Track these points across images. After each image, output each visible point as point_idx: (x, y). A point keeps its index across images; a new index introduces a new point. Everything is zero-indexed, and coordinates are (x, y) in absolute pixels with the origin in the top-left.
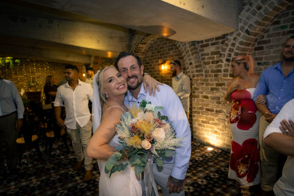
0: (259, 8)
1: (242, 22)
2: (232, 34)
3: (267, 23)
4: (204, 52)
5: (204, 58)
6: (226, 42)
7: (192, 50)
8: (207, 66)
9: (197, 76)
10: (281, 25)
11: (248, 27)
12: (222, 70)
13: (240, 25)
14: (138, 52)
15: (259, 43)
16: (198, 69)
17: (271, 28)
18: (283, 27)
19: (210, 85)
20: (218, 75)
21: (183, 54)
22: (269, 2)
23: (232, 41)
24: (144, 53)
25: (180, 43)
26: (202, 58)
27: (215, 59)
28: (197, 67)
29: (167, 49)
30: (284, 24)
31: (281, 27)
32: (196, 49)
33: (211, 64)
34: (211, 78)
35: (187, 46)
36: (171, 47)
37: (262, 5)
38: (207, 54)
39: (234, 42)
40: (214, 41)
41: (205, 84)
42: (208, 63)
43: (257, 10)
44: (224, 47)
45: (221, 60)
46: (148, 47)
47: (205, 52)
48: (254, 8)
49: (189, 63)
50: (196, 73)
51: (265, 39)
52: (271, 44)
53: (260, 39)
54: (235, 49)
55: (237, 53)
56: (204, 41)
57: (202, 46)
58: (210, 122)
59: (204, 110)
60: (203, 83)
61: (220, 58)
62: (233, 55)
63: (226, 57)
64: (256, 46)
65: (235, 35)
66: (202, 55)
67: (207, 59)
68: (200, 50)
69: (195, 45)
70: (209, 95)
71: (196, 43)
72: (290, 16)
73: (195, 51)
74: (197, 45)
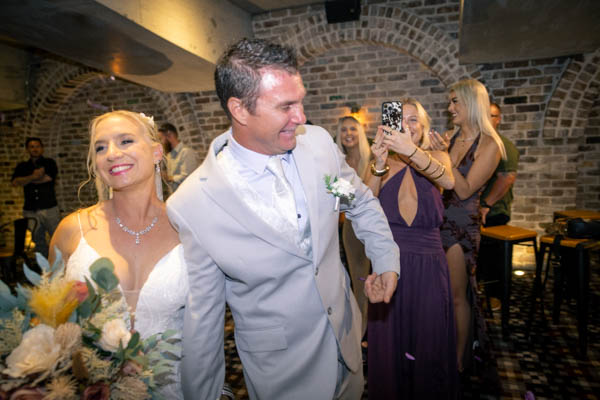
4: (201, 111)
5: (202, 122)
7: (182, 107)
14: (54, 102)
16: (196, 137)
21: (166, 113)
24: (67, 104)
25: (157, 93)
26: (200, 120)
27: (222, 123)
28: (193, 133)
29: (126, 100)
32: (188, 104)
33: (215, 131)
35: (174, 99)
36: (132, 98)
38: (208, 115)
42: (210, 128)
46: (77, 94)
47: (204, 111)
56: (201, 94)
57: (198, 102)
66: (200, 115)
67: (208, 121)
68: (195, 107)
69: (185, 99)
71: (187, 95)
72: (308, 74)
73: (187, 108)
74: (189, 99)
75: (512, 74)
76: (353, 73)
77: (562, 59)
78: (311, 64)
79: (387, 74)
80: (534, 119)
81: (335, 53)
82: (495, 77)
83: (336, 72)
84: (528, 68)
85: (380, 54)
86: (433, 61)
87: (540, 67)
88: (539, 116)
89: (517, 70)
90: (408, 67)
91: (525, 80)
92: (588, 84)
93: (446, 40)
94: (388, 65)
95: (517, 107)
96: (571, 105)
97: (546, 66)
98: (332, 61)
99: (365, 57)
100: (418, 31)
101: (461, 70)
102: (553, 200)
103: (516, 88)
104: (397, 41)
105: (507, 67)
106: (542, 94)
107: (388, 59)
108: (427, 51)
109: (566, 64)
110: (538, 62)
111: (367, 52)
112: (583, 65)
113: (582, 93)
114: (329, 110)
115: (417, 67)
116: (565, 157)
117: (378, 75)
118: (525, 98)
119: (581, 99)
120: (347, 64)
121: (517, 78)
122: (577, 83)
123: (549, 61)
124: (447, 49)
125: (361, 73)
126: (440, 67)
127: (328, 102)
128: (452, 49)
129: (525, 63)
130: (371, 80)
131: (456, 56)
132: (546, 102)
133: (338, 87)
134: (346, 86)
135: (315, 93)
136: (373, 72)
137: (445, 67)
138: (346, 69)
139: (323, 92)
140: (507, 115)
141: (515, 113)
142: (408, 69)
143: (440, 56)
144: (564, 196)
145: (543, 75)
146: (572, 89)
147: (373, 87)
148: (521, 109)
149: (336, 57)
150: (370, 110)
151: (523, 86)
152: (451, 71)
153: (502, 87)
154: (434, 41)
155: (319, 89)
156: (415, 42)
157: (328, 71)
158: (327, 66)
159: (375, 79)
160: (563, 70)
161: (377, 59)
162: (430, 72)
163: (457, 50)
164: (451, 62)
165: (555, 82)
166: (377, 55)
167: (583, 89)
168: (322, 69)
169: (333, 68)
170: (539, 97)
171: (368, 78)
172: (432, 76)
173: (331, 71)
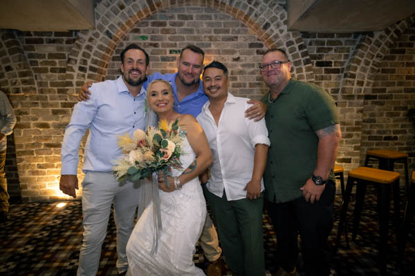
0: (122, 7)
1: (100, 19)
2: (85, 32)
3: (128, 28)
4: (32, 52)
5: (36, 63)
6: (77, 42)
8: (43, 76)
9: (25, 90)
10: (142, 34)
11: (109, 27)
12: (74, 83)
13: (98, 22)
15: (118, 51)
16: (27, 78)
17: (131, 36)
18: (144, 38)
19: (51, 105)
20: (67, 90)
22: (133, 3)
23: (87, 43)
26: (31, 62)
27: (58, 66)
28: (22, 75)
30: (145, 35)
31: (141, 37)
32: (17, 43)
33: (50, 73)
34: (52, 94)
37: (125, 4)
38: (41, 56)
39: (90, 44)
40: (53, 37)
41: (40, 105)
42: (45, 71)
43: (119, 9)
44: (74, 49)
45: (71, 67)
47: (36, 51)
48: (115, 4)
49: (3, 66)
50: (22, 86)
53: (119, 46)
54: (92, 54)
55: (96, 60)
56: (32, 33)
57: (28, 41)
58: (56, 164)
59: (42, 147)
60: (36, 103)
61: (69, 65)
62: (89, 63)
63: (78, 65)
64: (114, 55)
65: (90, 35)
66: (31, 56)
67: (41, 63)
68: (24, 47)
69: (13, 36)
70: (50, 122)
71: (15, 33)
72: (150, 27)
73: (15, 46)
74: (17, 37)
75: (323, 43)
76: (191, 31)
77: (357, 34)
78: (152, 18)
79: (222, 35)
80: (336, 79)
81: (176, 10)
82: (310, 44)
83: (177, 28)
84: (333, 39)
85: (216, 17)
86: (267, 26)
87: (343, 40)
88: (340, 77)
89: (326, 40)
90: (239, 30)
91: (331, 49)
92: (376, 55)
93: (277, 8)
94: (222, 27)
95: (325, 69)
96: (364, 70)
97: (346, 39)
98: (172, 17)
99: (202, 17)
101: (288, 36)
102: (346, 141)
103: (325, 54)
105: (319, 37)
106: (342, 60)
107: (223, 21)
108: (262, 16)
109: (360, 37)
110: (341, 35)
111: (204, 13)
112: (373, 40)
113: (372, 61)
114: (168, 63)
115: (246, 31)
116: (355, 108)
117: (213, 34)
118: (331, 62)
119: (371, 65)
120: (186, 22)
121: (326, 46)
122: (369, 53)
123: (348, 35)
124: (278, 16)
125: (198, 32)
126: (272, 31)
127: (168, 54)
128: (282, 17)
129: (332, 35)
130: (207, 39)
131: (286, 23)
132: (345, 66)
133: (178, 43)
134: (185, 42)
135: (156, 45)
136: (209, 32)
137: (276, 31)
138: (185, 27)
139: (163, 45)
140: (318, 75)
141: (323, 74)
142: (238, 32)
143: (272, 22)
144: (354, 138)
145: (344, 46)
146: (365, 58)
147: (210, 44)
148: (328, 71)
149: (176, 15)
151: (330, 53)
152: (280, 35)
153: (315, 53)
154: (268, 8)
155: (160, 43)
156: (253, 7)
157: (168, 26)
158: (168, 22)
159: (211, 38)
160: (357, 43)
161: (213, 21)
162: (257, 36)
163: (286, 18)
164: (281, 28)
165: (352, 52)
166: (213, 17)
167: (372, 59)
168: (163, 24)
169: (174, 24)
170: (340, 62)
171: (205, 37)
172: (258, 40)
173: (171, 27)
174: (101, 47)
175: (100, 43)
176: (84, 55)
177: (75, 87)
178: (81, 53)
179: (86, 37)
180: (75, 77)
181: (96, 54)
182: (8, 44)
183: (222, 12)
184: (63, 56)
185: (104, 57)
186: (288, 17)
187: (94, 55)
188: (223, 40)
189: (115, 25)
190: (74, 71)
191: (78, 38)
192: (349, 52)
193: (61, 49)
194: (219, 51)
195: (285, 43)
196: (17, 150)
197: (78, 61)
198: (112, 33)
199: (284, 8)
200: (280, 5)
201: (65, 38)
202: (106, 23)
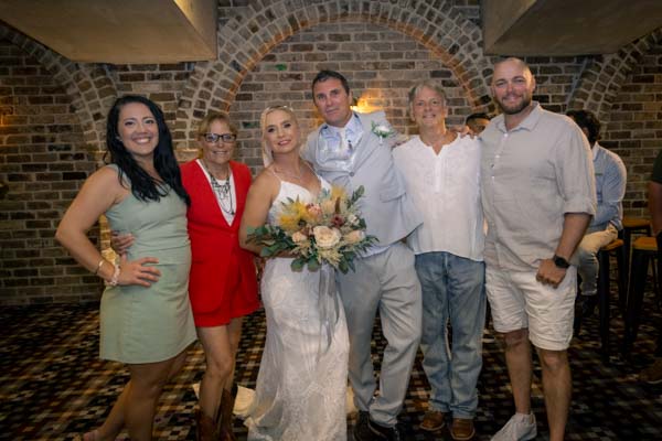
0: (255, 29)
1: (224, 46)
2: (204, 63)
3: (260, 55)
6: (192, 77)
10: (278, 62)
11: (237, 56)
12: (187, 135)
13: (221, 50)
15: (244, 87)
17: (263, 64)
18: (281, 67)
20: (177, 143)
21: (70, 92)
22: (270, 24)
23: (206, 78)
25: (56, 61)
30: (283, 63)
31: (277, 66)
32: (108, 81)
35: (86, 73)
37: (259, 26)
40: (157, 72)
43: (250, 32)
44: (187, 87)
45: (183, 112)
48: (245, 26)
49: (91, 113)
51: (253, 82)
52: (264, 91)
53: (246, 80)
54: (212, 93)
55: (218, 101)
56: (129, 67)
57: (123, 78)
61: (181, 109)
62: (208, 105)
63: (193, 108)
64: (239, 92)
65: (210, 67)
68: (117, 85)
71: (106, 67)
72: (289, 52)
73: (107, 86)
74: (108, 73)
75: (535, 71)
76: (348, 56)
77: (581, 58)
78: (293, 40)
79: (391, 61)
81: (326, 29)
83: (327, 53)
84: (548, 65)
85: (383, 36)
86: (454, 50)
87: (562, 66)
89: (539, 66)
90: (415, 54)
91: (546, 78)
92: (608, 86)
93: (468, 25)
94: (392, 50)
96: (593, 107)
97: (566, 64)
98: (321, 38)
99: (363, 37)
100: (438, 12)
101: (485, 62)
103: (539, 86)
104: (413, 21)
106: (563, 93)
107: (392, 42)
108: (447, 36)
109: (585, 62)
110: (559, 59)
111: (366, 31)
112: (603, 66)
113: (603, 95)
115: (426, 55)
117: (379, 60)
119: (602, 101)
120: (341, 44)
121: (539, 75)
122: (598, 84)
123: (569, 59)
124: (470, 36)
125: (358, 57)
126: (462, 56)
128: (475, 37)
129: (546, 60)
130: (371, 67)
131: (481, 44)
132: (567, 102)
135: (298, 77)
136: (374, 57)
137: (468, 56)
138: (339, 50)
139: (308, 77)
142: (415, 56)
143: (462, 44)
145: (563, 74)
146: (593, 90)
147: (375, 75)
149: (326, 34)
150: (371, 103)
151: (545, 84)
152: (473, 61)
154: (455, 26)
155: (304, 73)
156: (434, 25)
157: (315, 51)
159: (376, 66)
160: (582, 70)
161: (379, 41)
162: (441, 61)
163: (480, 39)
164: (474, 52)
165: (575, 82)
166: (379, 37)
167: (603, 91)
168: (309, 48)
169: (323, 48)
170: (560, 97)
171: (368, 64)
172: (444, 66)
173: (320, 51)
174: (224, 84)
175: (223, 77)
176: (202, 94)
177: (188, 139)
178: (197, 93)
179: (205, 71)
180: (189, 125)
181: (218, 93)
182: (99, 84)
183: (391, 29)
184: (171, 97)
185: (227, 96)
186: (483, 36)
187: (216, 94)
188: (393, 68)
189: (246, 54)
190: (187, 117)
191: (194, 72)
192: (571, 82)
193: (169, 87)
194: (388, 82)
195: (480, 72)
196: (103, 231)
197: (193, 104)
198: (241, 64)
199: (478, 24)
200: (472, 20)
201: (174, 73)
202: (233, 50)
